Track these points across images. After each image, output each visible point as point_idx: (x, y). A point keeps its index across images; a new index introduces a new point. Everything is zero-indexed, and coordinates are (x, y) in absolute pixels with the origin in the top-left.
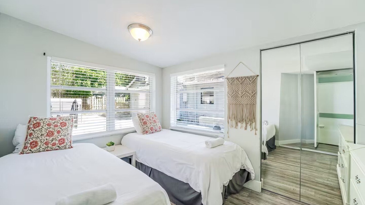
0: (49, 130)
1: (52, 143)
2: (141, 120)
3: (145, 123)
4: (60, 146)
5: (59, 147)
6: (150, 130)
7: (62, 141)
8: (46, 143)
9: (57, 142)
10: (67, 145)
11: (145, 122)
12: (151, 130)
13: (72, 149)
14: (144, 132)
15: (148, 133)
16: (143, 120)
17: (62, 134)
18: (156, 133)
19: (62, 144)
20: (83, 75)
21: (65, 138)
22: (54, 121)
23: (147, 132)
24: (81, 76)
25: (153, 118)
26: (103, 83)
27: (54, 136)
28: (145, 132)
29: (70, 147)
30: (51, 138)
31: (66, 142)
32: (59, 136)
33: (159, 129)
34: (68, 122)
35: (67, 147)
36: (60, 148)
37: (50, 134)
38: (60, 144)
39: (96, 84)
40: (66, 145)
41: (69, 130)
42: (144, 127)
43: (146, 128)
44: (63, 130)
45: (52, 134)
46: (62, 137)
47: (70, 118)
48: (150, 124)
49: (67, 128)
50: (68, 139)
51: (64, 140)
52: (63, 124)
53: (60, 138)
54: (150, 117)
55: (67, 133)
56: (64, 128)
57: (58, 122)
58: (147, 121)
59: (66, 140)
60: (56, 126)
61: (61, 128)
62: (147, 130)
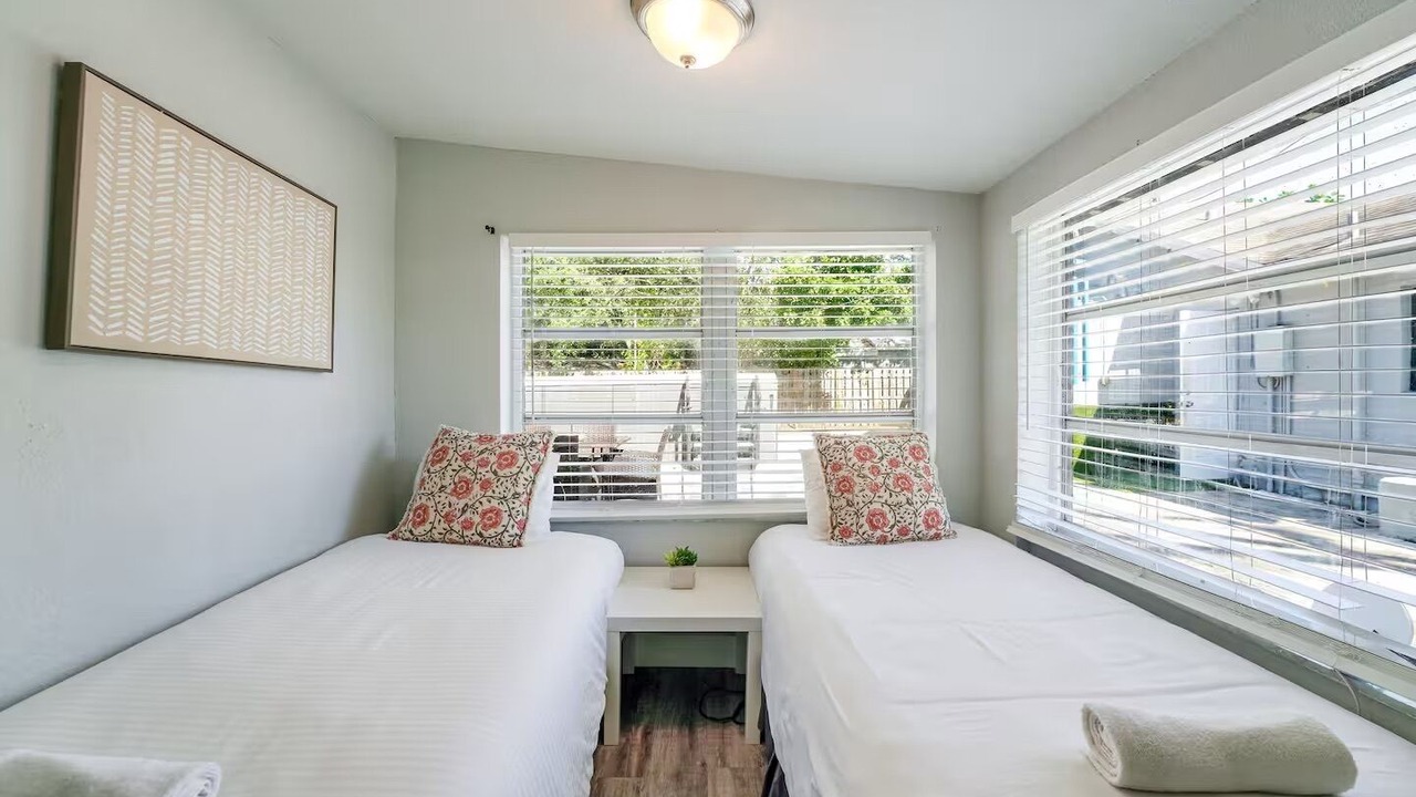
0: (461, 473)
1: (462, 518)
2: (829, 470)
3: (845, 486)
4: (486, 534)
5: (480, 535)
6: (866, 527)
7: (490, 519)
8: (448, 518)
9: (477, 519)
10: (506, 534)
11: (845, 479)
12: (874, 527)
13: (520, 548)
14: (834, 528)
15: (849, 540)
16: (837, 468)
17: (494, 491)
18: (906, 544)
19: (491, 526)
20: (798, 291)
21: (504, 508)
22: (484, 447)
23: (846, 533)
24: (795, 297)
25: (894, 463)
26: (867, 315)
27: (471, 496)
28: (839, 532)
29: (515, 543)
30: (462, 504)
31: (504, 522)
32: (484, 500)
33: (929, 527)
34: (528, 451)
35: (506, 538)
36: (483, 542)
37: (462, 488)
38: (485, 527)
39: (844, 320)
40: (502, 533)
41: (522, 481)
42: (836, 504)
43: (843, 512)
44: (502, 479)
45: (468, 489)
46: (492, 504)
47: (537, 439)
48: (867, 492)
49: (517, 474)
50: (514, 512)
51: (498, 513)
52: (506, 459)
53: (487, 506)
54: (882, 458)
55: (512, 492)
56: (507, 471)
57: (492, 452)
58: (858, 476)
59: (505, 515)
60: (483, 464)
61: (495, 473)
62: (848, 525)
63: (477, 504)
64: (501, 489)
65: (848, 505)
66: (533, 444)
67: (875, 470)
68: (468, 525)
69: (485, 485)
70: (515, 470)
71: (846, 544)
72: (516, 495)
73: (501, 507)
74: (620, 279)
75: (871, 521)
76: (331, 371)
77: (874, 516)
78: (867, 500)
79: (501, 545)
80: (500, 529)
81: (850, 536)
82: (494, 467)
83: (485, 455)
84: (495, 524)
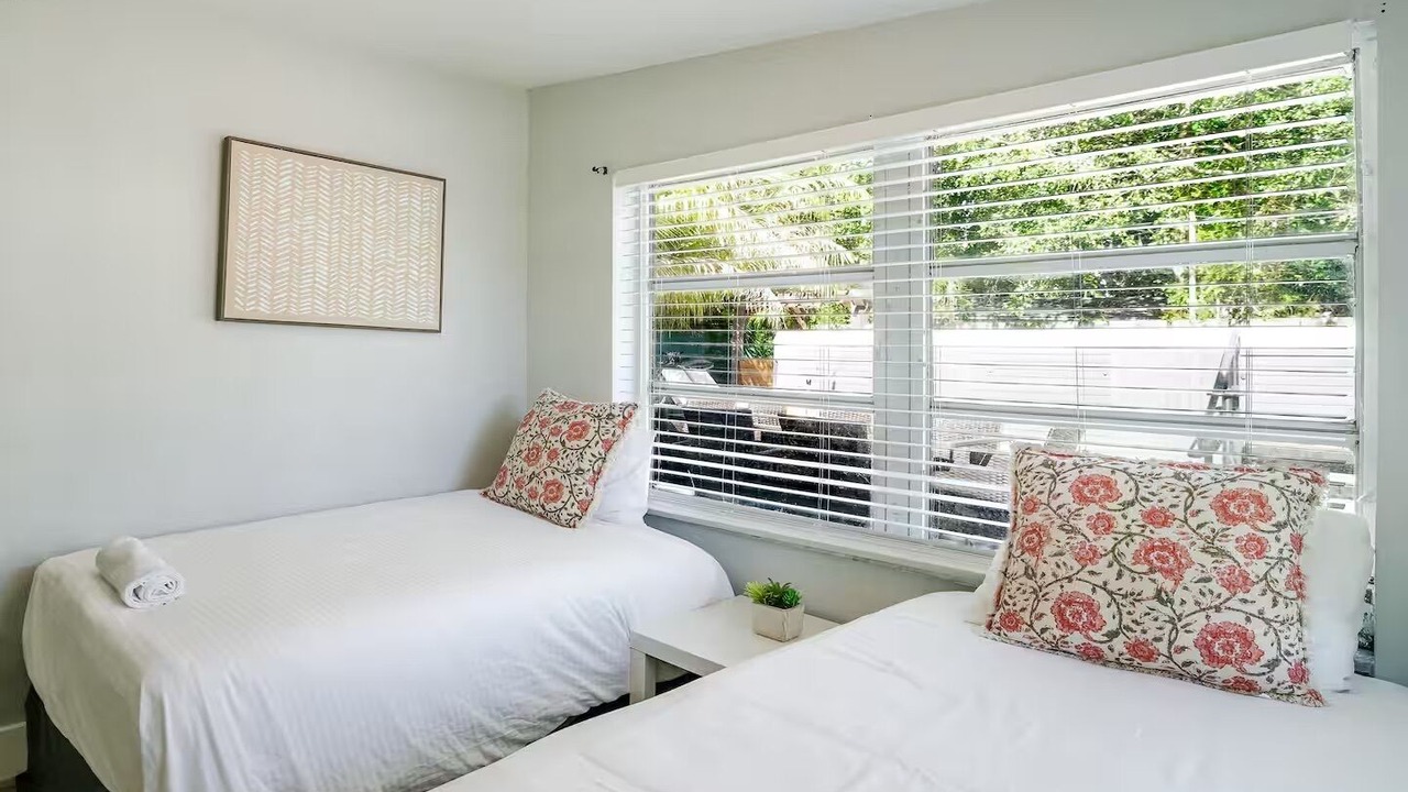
0: (536, 440)
1: (529, 486)
2: (1019, 510)
3: (1032, 541)
4: (547, 507)
5: (543, 507)
6: (1050, 620)
7: (552, 492)
8: (520, 484)
9: (541, 490)
10: (564, 512)
11: (1036, 529)
13: (576, 530)
16: (1029, 506)
19: (552, 500)
21: (566, 482)
22: (562, 414)
23: (1011, 623)
28: (1002, 617)
29: (572, 524)
30: (530, 471)
31: (565, 498)
32: (548, 471)
35: (563, 518)
36: (545, 514)
37: (533, 455)
38: (547, 500)
40: (560, 509)
43: (1015, 585)
45: (538, 456)
46: (555, 477)
47: (616, 412)
48: (1068, 559)
49: (584, 448)
50: (576, 490)
51: (559, 487)
52: (577, 431)
53: (550, 477)
54: (1132, 503)
55: (576, 467)
56: (574, 443)
57: (566, 420)
58: (1061, 527)
59: (566, 491)
60: (556, 432)
61: (563, 443)
62: (1018, 608)
63: (542, 475)
64: (567, 461)
65: (1026, 573)
66: (610, 416)
67: (1104, 524)
68: (533, 494)
69: (553, 455)
70: (583, 443)
71: (1007, 640)
72: (580, 471)
73: (563, 481)
74: (1147, 150)
75: (1061, 613)
76: (440, 331)
77: (1069, 603)
78: (1062, 573)
79: (558, 523)
80: (559, 505)
81: (1015, 628)
82: (564, 438)
83: (559, 424)
84: (555, 499)
